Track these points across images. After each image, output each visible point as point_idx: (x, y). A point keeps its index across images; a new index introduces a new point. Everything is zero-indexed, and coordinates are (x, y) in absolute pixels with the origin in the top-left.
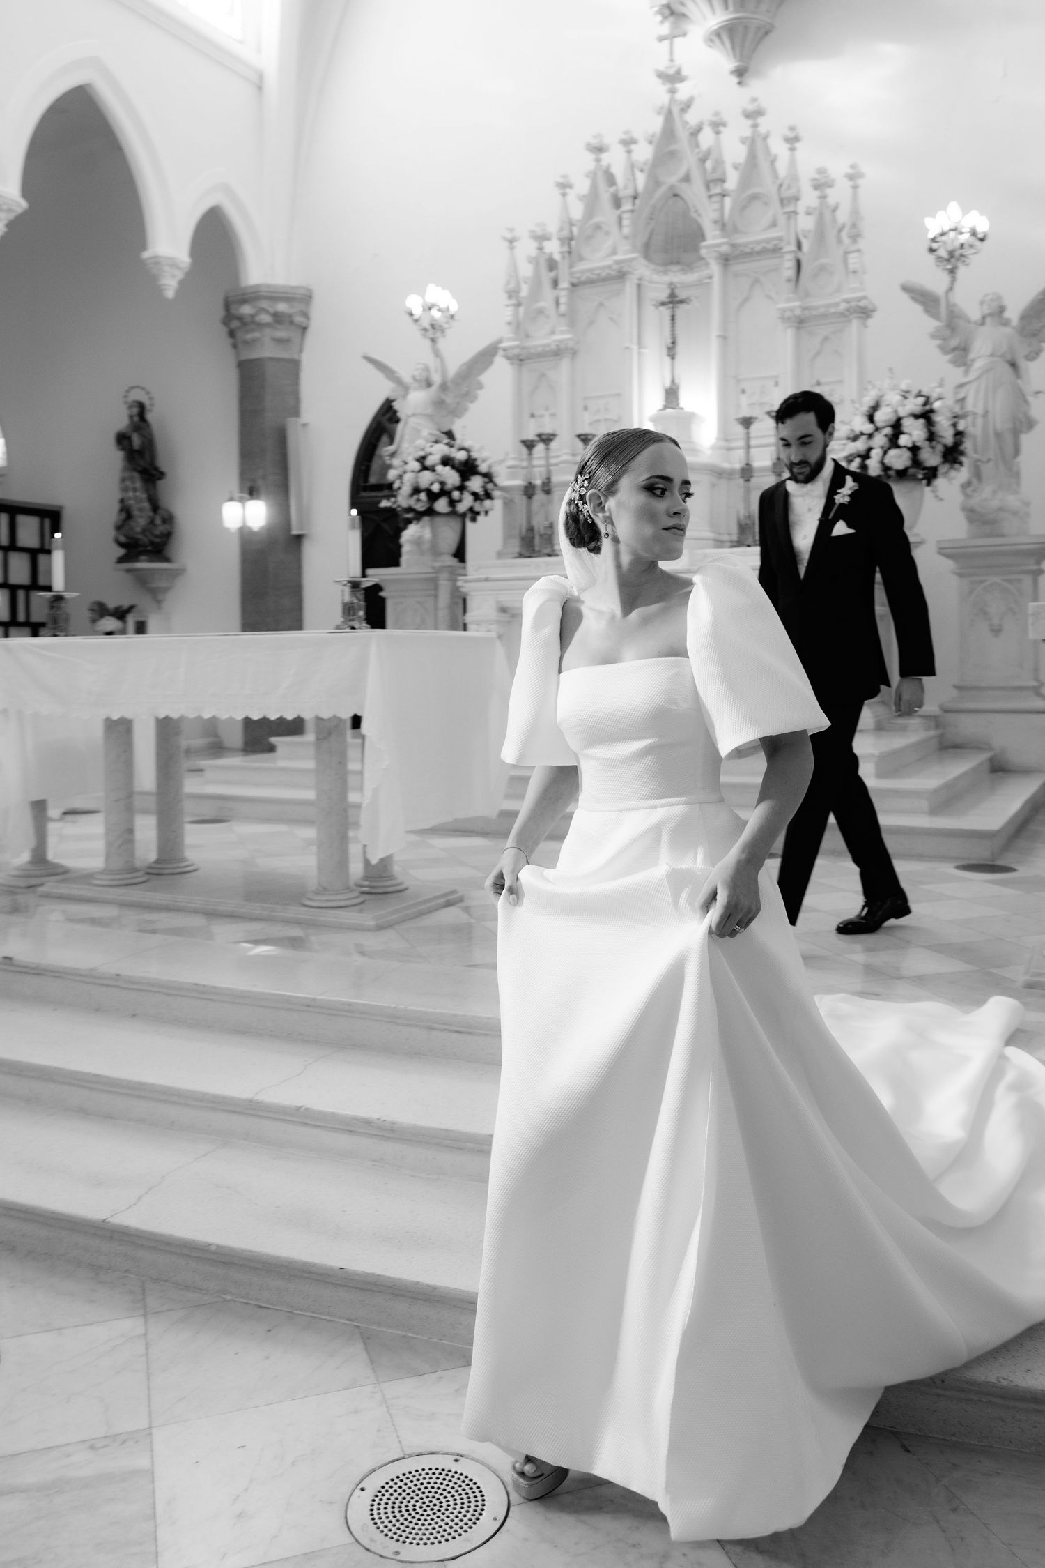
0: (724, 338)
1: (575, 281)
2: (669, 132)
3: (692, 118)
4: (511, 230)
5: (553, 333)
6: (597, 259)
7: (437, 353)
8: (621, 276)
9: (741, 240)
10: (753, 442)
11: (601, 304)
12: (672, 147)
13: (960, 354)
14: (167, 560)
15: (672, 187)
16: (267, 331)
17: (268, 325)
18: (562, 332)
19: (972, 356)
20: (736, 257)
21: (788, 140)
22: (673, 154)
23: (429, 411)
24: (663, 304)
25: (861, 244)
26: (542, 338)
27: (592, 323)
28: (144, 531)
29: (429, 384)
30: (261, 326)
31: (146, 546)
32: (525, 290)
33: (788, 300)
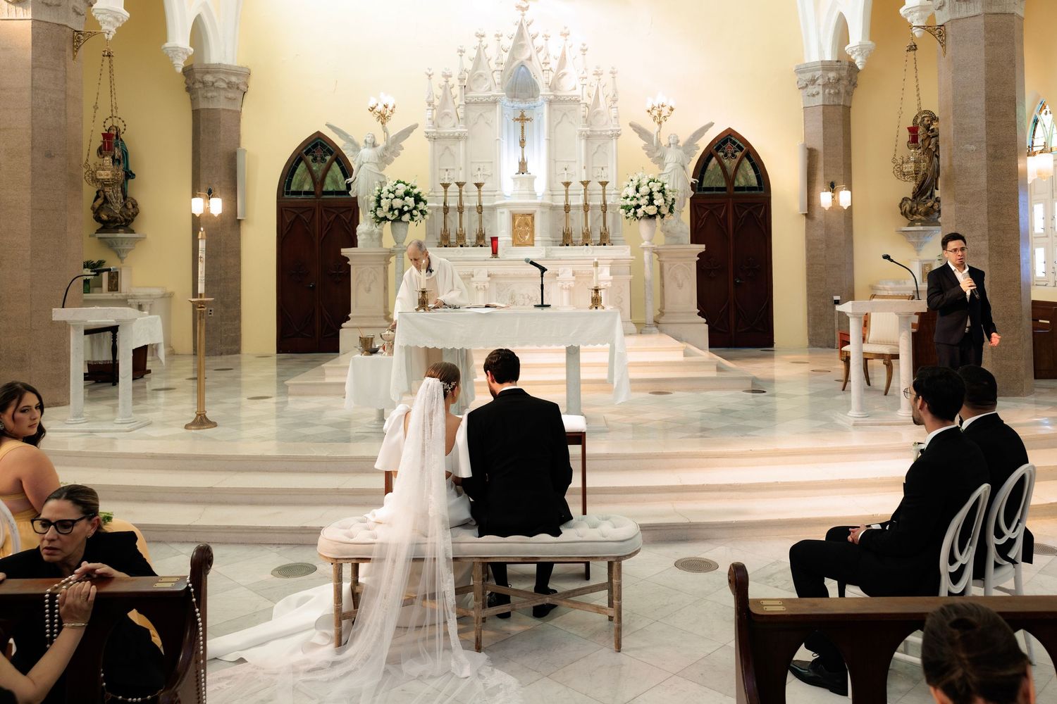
0: (549, 140)
1: (468, 101)
2: (520, 35)
3: (532, 30)
4: (430, 70)
5: (454, 126)
6: (480, 92)
8: (495, 102)
9: (559, 94)
10: (569, 193)
11: (481, 115)
12: (522, 42)
13: (660, 161)
14: (133, 232)
15: (522, 62)
16: (222, 93)
17: (224, 89)
18: (461, 128)
19: (665, 161)
20: (555, 102)
21: (582, 50)
22: (522, 46)
23: (377, 161)
24: (517, 119)
25: (617, 104)
26: (447, 128)
27: (476, 123)
28: (119, 212)
29: (374, 145)
30: (218, 88)
31: (122, 222)
32: (437, 102)
33: (583, 126)
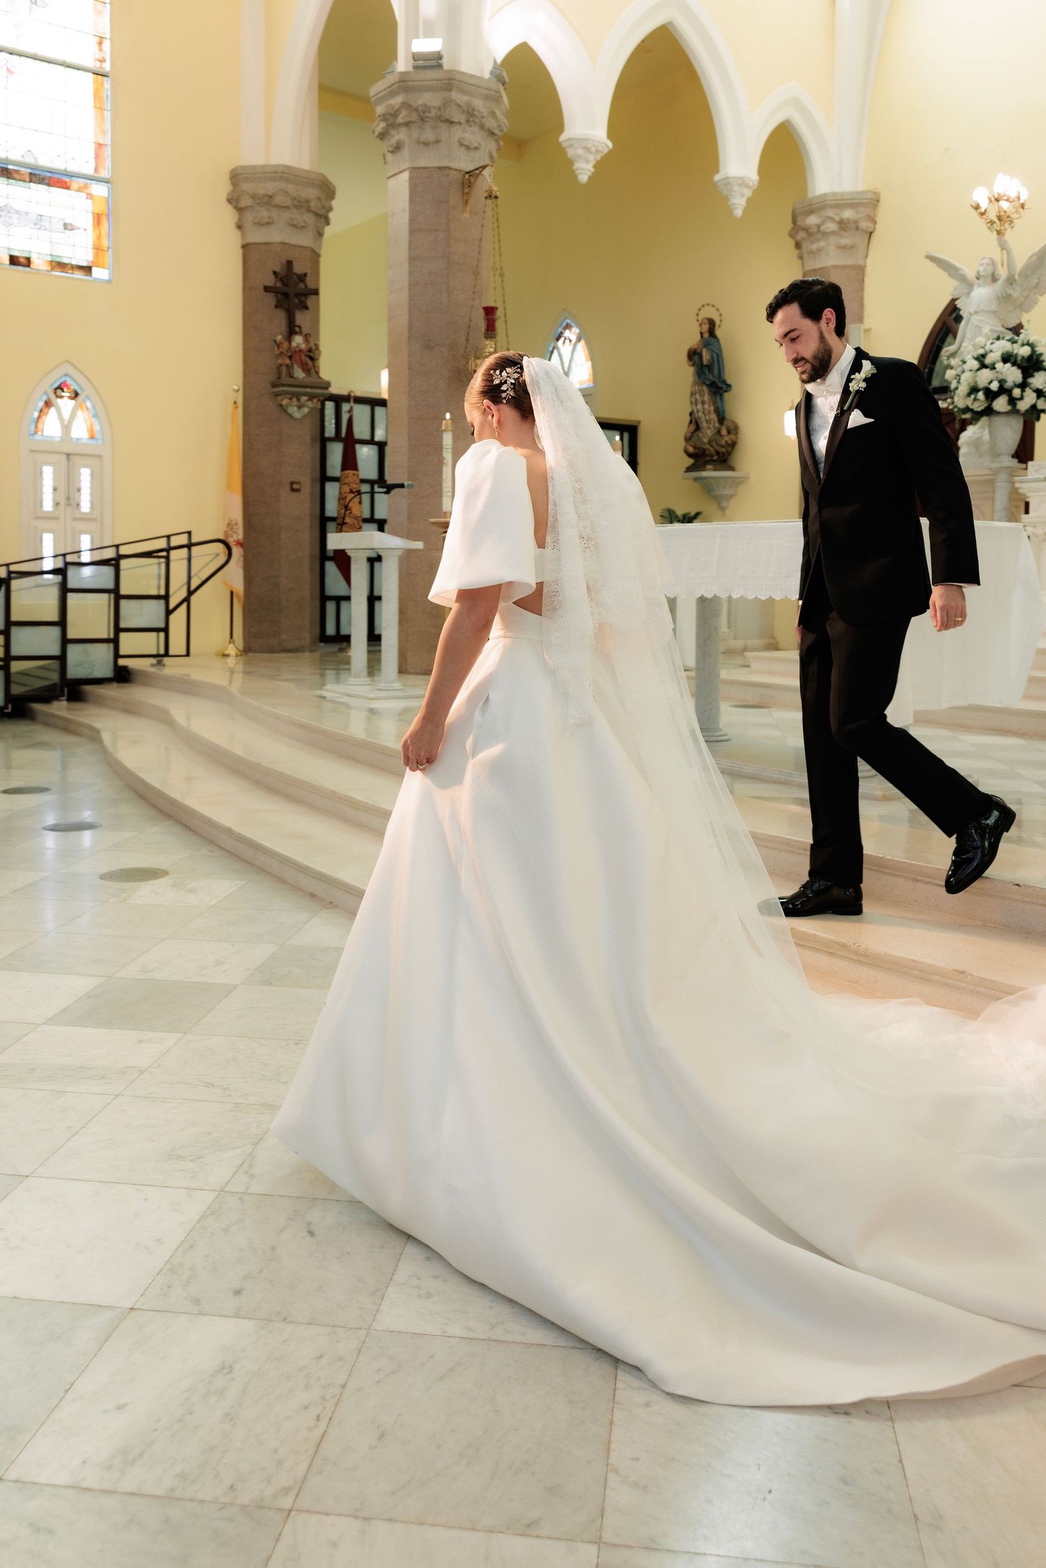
7: (1003, 246)
14: (732, 469)
16: (833, 240)
17: (833, 233)
23: (994, 307)
28: (710, 442)
29: (994, 279)
30: (826, 234)
31: (712, 456)
